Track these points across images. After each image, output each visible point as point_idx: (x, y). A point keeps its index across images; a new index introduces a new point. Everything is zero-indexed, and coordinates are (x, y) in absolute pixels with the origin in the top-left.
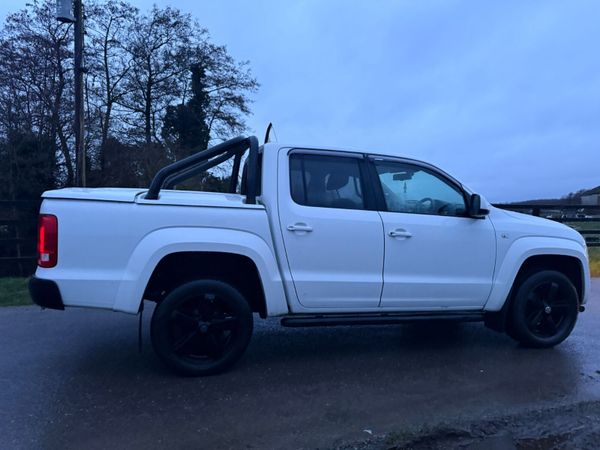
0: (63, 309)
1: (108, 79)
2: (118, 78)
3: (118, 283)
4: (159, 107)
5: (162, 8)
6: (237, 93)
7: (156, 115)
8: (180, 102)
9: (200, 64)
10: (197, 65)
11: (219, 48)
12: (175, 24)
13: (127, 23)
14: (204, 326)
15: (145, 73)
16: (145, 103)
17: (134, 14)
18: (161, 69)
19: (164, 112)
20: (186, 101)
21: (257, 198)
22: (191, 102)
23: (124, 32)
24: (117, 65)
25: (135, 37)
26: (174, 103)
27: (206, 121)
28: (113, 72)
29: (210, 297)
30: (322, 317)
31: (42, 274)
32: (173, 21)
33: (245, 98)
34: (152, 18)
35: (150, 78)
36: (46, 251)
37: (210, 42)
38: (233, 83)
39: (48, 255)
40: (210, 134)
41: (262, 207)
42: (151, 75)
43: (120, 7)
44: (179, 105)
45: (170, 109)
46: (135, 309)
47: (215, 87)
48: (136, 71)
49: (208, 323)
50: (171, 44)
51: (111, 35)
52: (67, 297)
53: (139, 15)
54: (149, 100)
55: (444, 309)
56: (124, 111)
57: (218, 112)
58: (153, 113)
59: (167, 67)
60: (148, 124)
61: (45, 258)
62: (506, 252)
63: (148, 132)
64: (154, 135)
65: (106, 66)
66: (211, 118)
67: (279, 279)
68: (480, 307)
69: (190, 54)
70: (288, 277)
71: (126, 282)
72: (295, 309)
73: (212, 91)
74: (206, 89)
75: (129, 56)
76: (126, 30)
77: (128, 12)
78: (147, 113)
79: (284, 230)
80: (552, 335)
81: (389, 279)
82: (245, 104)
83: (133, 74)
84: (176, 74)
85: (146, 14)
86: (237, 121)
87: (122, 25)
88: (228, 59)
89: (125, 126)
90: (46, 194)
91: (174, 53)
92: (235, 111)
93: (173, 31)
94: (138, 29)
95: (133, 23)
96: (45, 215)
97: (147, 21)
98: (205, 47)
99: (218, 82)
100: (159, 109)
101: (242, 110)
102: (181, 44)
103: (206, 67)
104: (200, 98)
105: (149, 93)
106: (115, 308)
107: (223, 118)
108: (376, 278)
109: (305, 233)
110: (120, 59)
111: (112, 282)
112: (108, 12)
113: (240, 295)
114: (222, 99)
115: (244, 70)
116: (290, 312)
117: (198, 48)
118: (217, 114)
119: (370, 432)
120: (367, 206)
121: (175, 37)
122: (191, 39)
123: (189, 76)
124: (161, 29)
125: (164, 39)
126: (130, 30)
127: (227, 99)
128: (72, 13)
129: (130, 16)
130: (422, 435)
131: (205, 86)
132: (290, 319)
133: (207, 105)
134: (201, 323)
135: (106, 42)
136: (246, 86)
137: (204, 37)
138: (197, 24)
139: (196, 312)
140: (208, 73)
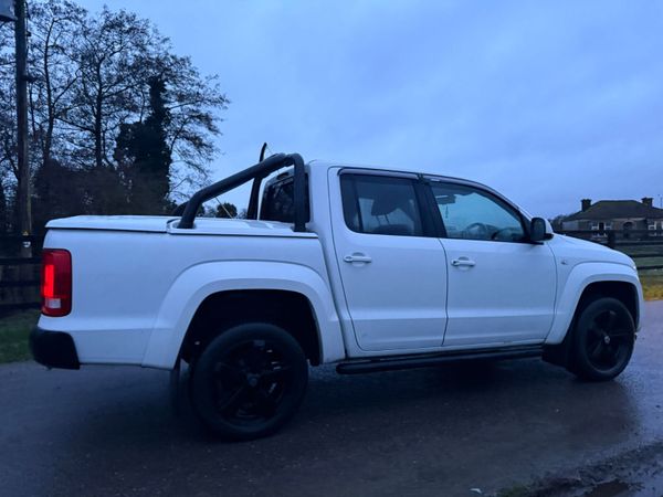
0: (78, 368)
1: (49, 91)
2: (61, 91)
3: (150, 331)
4: (111, 124)
5: (115, 11)
6: (204, 109)
7: (107, 135)
8: (138, 120)
9: (160, 76)
10: (156, 78)
11: (182, 60)
12: (131, 29)
13: (74, 26)
14: (253, 379)
15: (94, 86)
16: (94, 119)
17: (80, 16)
18: (114, 81)
19: (118, 130)
20: (143, 119)
21: (307, 225)
22: (149, 120)
23: (68, 37)
24: (60, 74)
25: (81, 42)
26: (129, 121)
27: (167, 141)
28: (54, 83)
29: (259, 343)
30: (379, 361)
31: (48, 324)
32: (128, 26)
33: (212, 116)
34: (102, 21)
35: (100, 91)
36: (56, 295)
37: (171, 52)
38: (197, 98)
39: (58, 301)
40: (172, 156)
41: (315, 235)
42: (101, 88)
43: (64, 7)
44: (136, 123)
45: (124, 127)
46: (171, 364)
47: (177, 103)
48: (83, 82)
49: (257, 375)
50: (126, 53)
51: (51, 39)
52: (85, 353)
53: (87, 18)
54: (98, 117)
55: (507, 344)
56: (69, 130)
57: (181, 131)
58: (104, 132)
59: (120, 79)
60: (98, 144)
61: (55, 304)
62: (567, 279)
63: (98, 153)
64: (105, 157)
65: (47, 76)
66: (173, 138)
67: (336, 319)
68: (542, 340)
69: (149, 64)
70: (346, 317)
71: (160, 329)
72: (353, 354)
73: (174, 108)
74: (166, 106)
75: (75, 66)
76: (71, 34)
77: (75, 13)
78: (97, 132)
79: (341, 261)
80: (612, 366)
81: (453, 314)
82: (214, 123)
83: (81, 86)
84: (132, 87)
85: (95, 18)
86: (204, 141)
87: (66, 28)
88: (193, 72)
89: (69, 146)
90: (51, 224)
91: (130, 63)
92: (201, 130)
93: (127, 39)
94: (86, 33)
95: (79, 26)
96: (53, 250)
97: (96, 26)
98: (165, 58)
99: (181, 98)
100: (111, 128)
101: (210, 129)
102: (137, 53)
103: (166, 80)
104: (160, 115)
105: (99, 108)
106: (145, 362)
107: (188, 139)
108: (439, 314)
109: (363, 264)
110: (64, 69)
111: (142, 331)
112: (49, 12)
113: (293, 339)
114: (186, 117)
115: (212, 85)
116: (347, 358)
117: (158, 59)
118: (179, 133)
119: (478, 490)
120: (425, 233)
121: (130, 44)
122: (149, 47)
123: (147, 90)
124: (113, 35)
125: (117, 47)
126: (76, 34)
127: (192, 117)
128: (12, 10)
129: (77, 18)
130: (537, 488)
131: (166, 102)
132: (346, 365)
133: (168, 123)
134: (250, 375)
135: (47, 47)
136: (214, 102)
137: (165, 46)
138: (156, 31)
139: (242, 363)
140: (169, 87)
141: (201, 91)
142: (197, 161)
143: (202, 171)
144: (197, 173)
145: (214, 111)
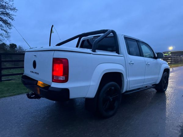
39: (64, 77)
41: (122, 55)
49: (112, 98)
70: (128, 79)
71: (92, 85)
72: (128, 89)
79: (128, 63)
141: (6, 5)
142: (5, 29)
143: (6, 32)
144: (5, 33)
145: (11, 12)
